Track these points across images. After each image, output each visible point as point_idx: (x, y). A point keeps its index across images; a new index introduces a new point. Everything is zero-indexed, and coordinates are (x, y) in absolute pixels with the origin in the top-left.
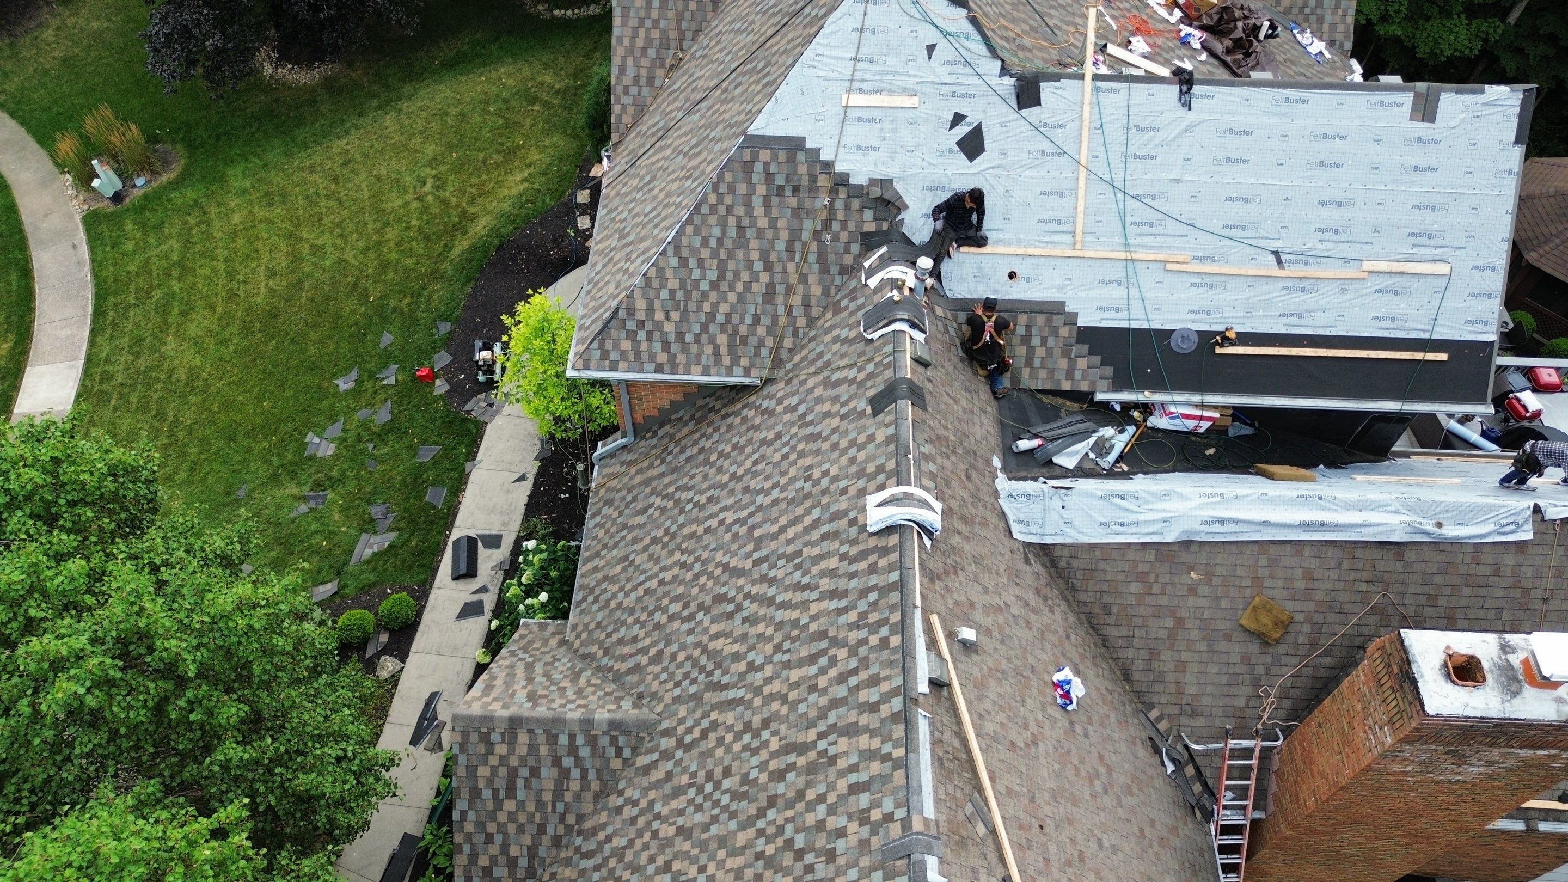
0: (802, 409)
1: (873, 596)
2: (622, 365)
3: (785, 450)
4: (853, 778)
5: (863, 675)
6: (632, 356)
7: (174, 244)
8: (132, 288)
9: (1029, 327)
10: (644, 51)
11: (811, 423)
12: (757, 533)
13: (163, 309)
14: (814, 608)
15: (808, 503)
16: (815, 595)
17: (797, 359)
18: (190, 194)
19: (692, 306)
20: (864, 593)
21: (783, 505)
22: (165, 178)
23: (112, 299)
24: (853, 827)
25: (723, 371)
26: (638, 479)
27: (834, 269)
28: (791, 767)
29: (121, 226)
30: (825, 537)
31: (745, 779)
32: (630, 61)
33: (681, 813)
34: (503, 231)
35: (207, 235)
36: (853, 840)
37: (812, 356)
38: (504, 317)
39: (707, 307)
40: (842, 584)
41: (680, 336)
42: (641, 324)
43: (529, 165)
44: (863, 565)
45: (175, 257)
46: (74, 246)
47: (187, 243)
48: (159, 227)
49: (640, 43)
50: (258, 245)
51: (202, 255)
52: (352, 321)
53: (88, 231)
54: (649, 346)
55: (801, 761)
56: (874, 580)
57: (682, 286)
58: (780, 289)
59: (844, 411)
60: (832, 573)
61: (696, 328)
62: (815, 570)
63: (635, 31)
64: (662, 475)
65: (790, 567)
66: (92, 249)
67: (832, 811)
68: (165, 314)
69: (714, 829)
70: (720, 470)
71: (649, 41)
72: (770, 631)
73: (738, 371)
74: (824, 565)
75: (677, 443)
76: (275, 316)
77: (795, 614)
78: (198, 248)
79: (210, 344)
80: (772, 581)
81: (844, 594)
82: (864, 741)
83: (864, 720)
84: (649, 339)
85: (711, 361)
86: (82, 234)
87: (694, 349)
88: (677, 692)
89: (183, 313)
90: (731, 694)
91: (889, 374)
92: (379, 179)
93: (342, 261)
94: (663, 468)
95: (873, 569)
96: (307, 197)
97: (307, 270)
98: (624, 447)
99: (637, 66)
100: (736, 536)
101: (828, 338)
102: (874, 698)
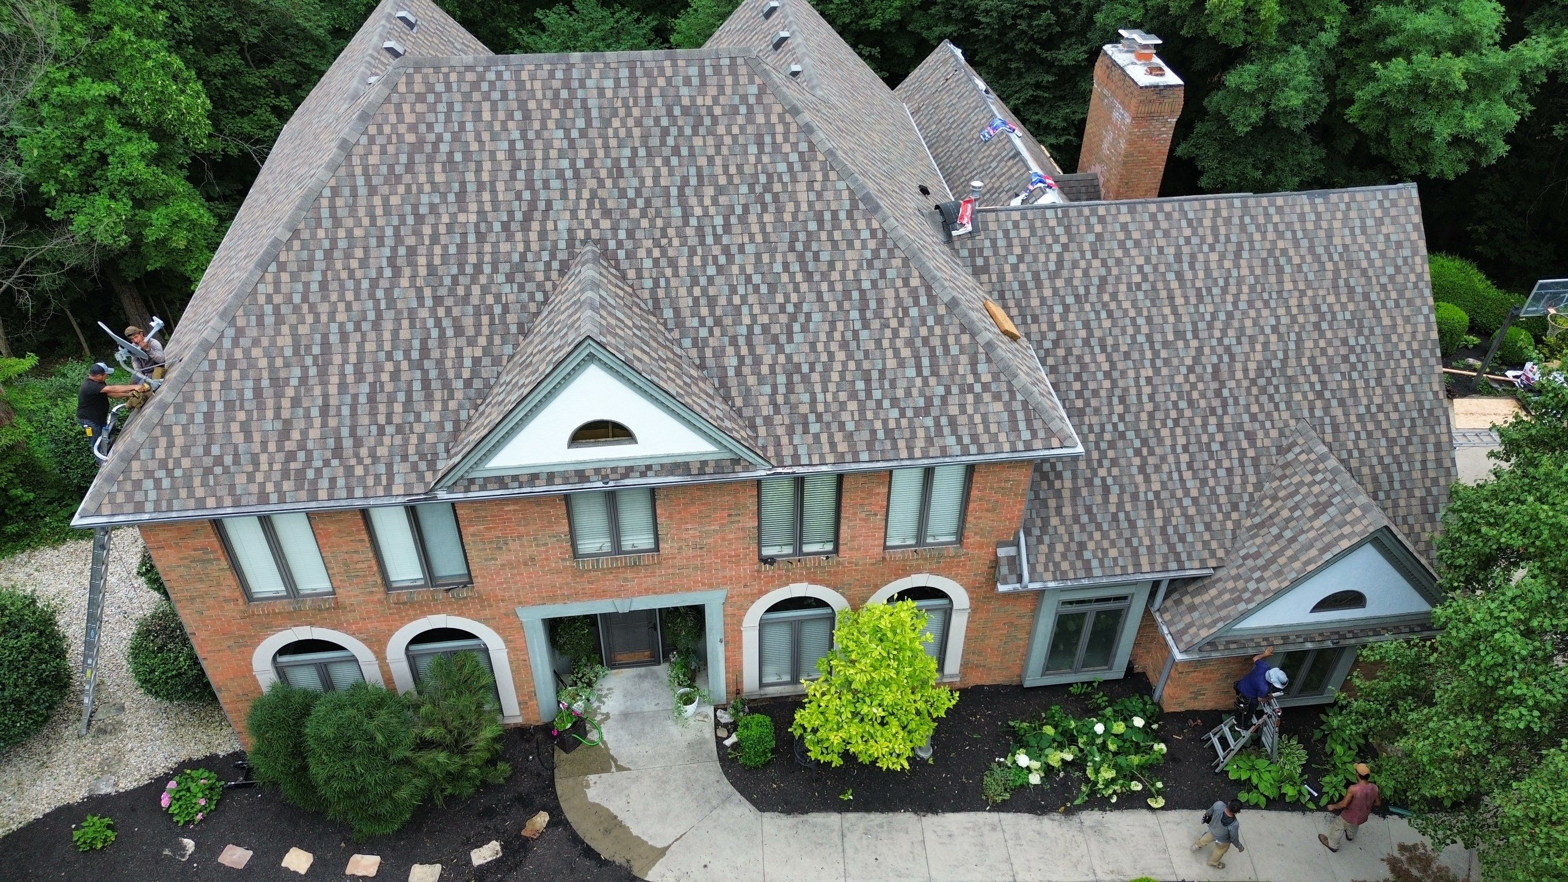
1: (1247, 220)
4: (1358, 231)
5: (1297, 226)
12: (1170, 337)
14: (1245, 271)
15: (1160, 285)
16: (1235, 273)
20: (1243, 227)
21: (1154, 311)
24: (1384, 230)
28: (1346, 280)
30: (1192, 266)
31: (1350, 323)
33: (1367, 381)
36: (1392, 229)
40: (1232, 248)
44: (1223, 230)
55: (1344, 274)
56: (1236, 220)
60: (1222, 256)
62: (1215, 274)
65: (1208, 299)
67: (1374, 246)
69: (1379, 348)
72: (1252, 313)
74: (1213, 266)
77: (1245, 289)
80: (1214, 316)
81: (1240, 244)
82: (1337, 224)
83: (1324, 225)
88: (1282, 406)
90: (1292, 346)
95: (1228, 222)
100: (1167, 362)
102: (1313, 217)
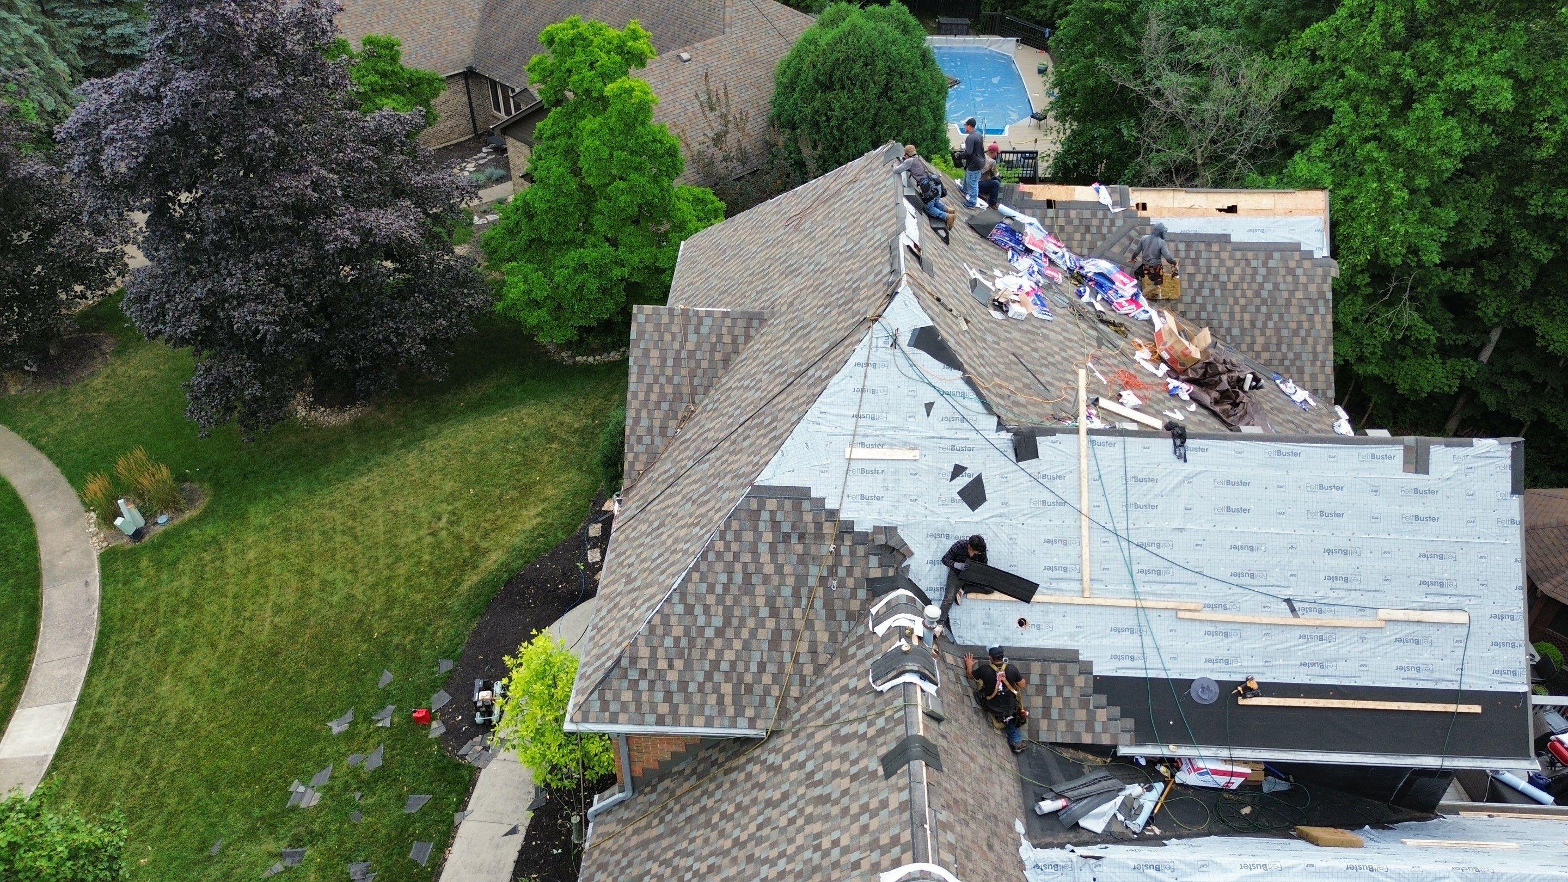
0: (810, 766)
2: (622, 717)
3: (792, 813)
6: (632, 708)
7: (186, 581)
8: (137, 625)
9: (1043, 676)
10: (658, 405)
11: (820, 782)
13: (164, 648)
15: (817, 878)
17: (804, 709)
18: (210, 530)
19: (696, 654)
21: (790, 879)
22: (187, 515)
23: (114, 638)
25: (726, 723)
26: (635, 840)
27: (841, 615)
29: (136, 563)
32: (644, 414)
34: (514, 565)
35: (221, 572)
37: (820, 706)
38: (506, 658)
39: (711, 655)
41: (683, 686)
42: (643, 673)
43: (544, 500)
45: (185, 594)
46: (87, 584)
47: (199, 579)
48: (174, 563)
49: (654, 397)
50: (269, 581)
51: (212, 591)
52: (352, 660)
53: (103, 569)
54: (651, 697)
57: (687, 633)
58: (786, 635)
59: (854, 770)
61: (700, 677)
63: (650, 386)
64: (659, 837)
66: (104, 585)
68: (165, 653)
70: (722, 834)
71: (663, 395)
73: (743, 722)
75: (677, 800)
76: (276, 654)
78: (210, 583)
79: (206, 683)
84: (651, 688)
85: (715, 712)
86: (96, 572)
87: (697, 699)
89: (184, 652)
91: (900, 731)
92: (395, 514)
93: (350, 597)
94: (661, 829)
96: (324, 533)
97: (314, 606)
98: (621, 803)
99: (651, 417)
101: (836, 688)
